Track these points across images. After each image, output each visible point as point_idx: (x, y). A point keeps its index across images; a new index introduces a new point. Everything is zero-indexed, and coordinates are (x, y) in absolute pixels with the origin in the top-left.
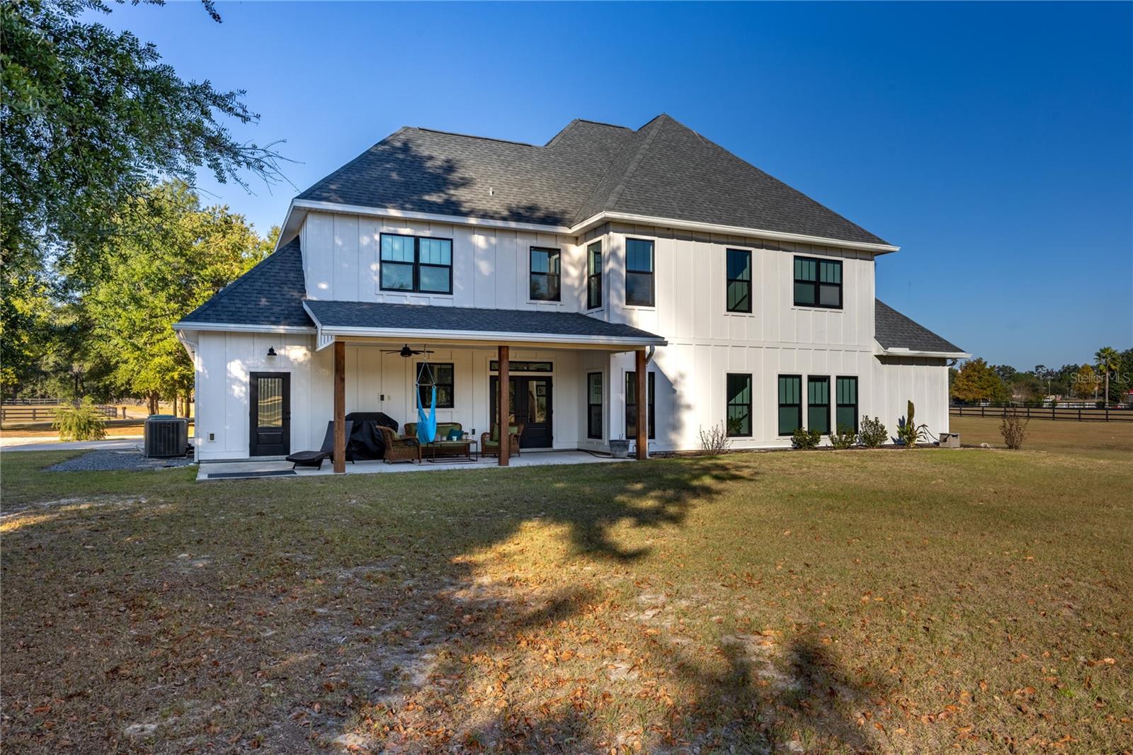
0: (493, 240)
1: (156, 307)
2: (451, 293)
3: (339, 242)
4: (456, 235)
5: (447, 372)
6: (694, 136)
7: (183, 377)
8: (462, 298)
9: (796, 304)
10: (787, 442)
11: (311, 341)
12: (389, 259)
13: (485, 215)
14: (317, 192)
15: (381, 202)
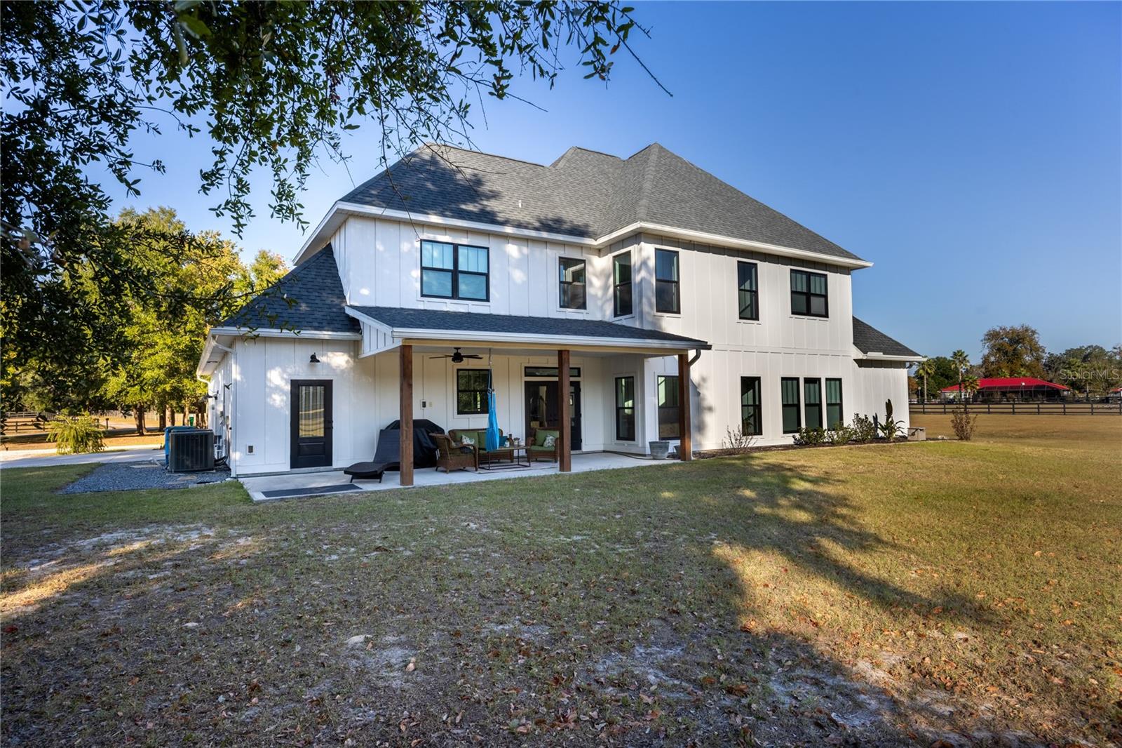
0: (525, 250)
1: (149, 323)
2: (488, 300)
3: (380, 247)
4: (492, 244)
5: (484, 377)
6: (686, 163)
7: (175, 389)
8: (498, 306)
9: (793, 313)
10: (789, 440)
11: (354, 348)
12: (429, 266)
13: (519, 225)
14: (359, 196)
15: (422, 208)
